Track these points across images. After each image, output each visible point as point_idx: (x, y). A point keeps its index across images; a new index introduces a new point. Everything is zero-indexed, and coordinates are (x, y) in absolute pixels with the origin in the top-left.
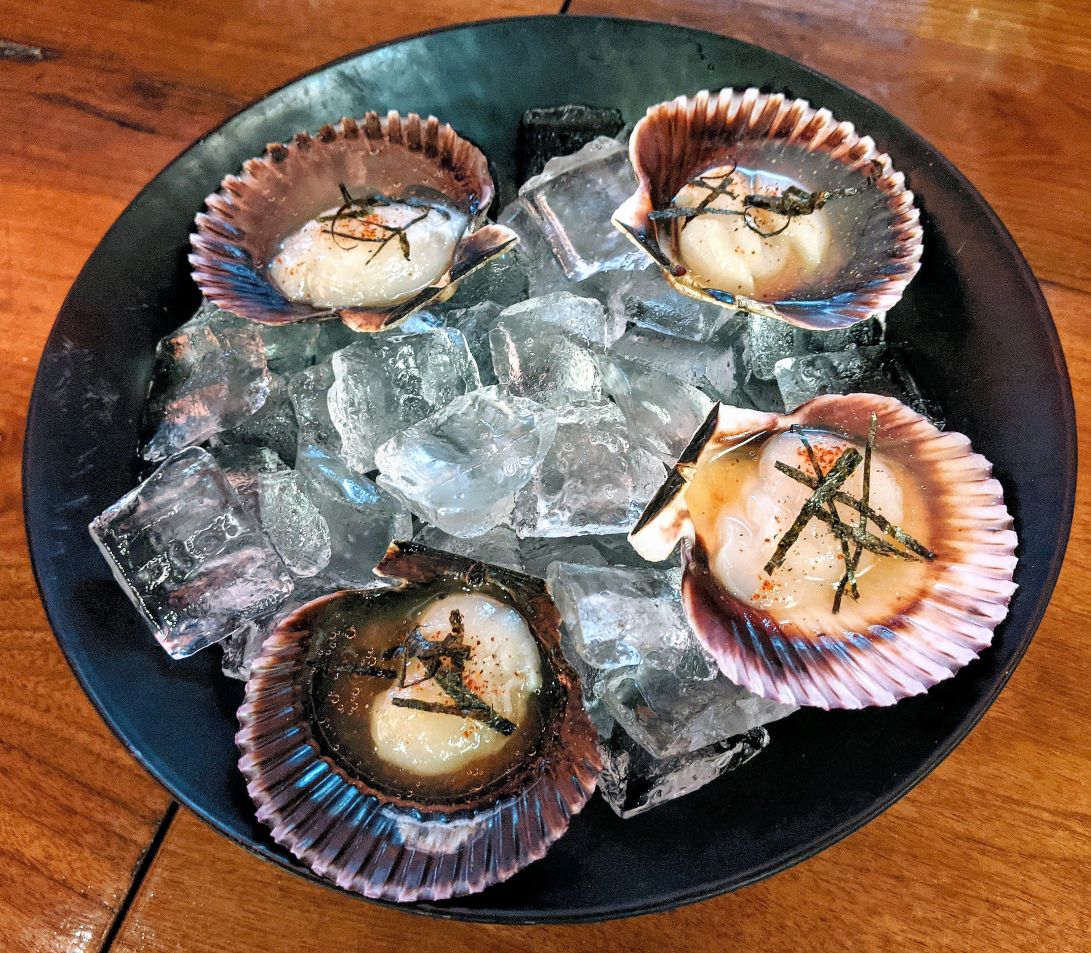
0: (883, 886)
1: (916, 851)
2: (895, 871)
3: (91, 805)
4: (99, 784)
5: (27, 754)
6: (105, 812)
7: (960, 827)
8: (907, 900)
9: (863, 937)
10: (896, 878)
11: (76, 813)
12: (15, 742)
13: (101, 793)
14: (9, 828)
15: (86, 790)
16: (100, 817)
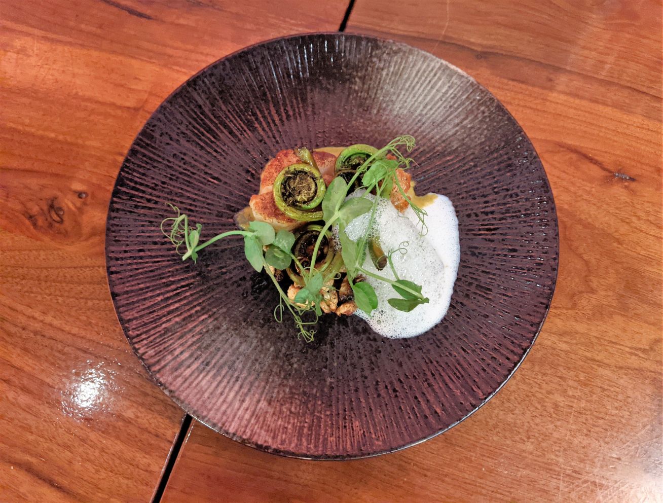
0: (554, 381)
1: (569, 365)
2: (559, 374)
7: (589, 355)
8: (565, 388)
9: (546, 404)
10: (561, 377)
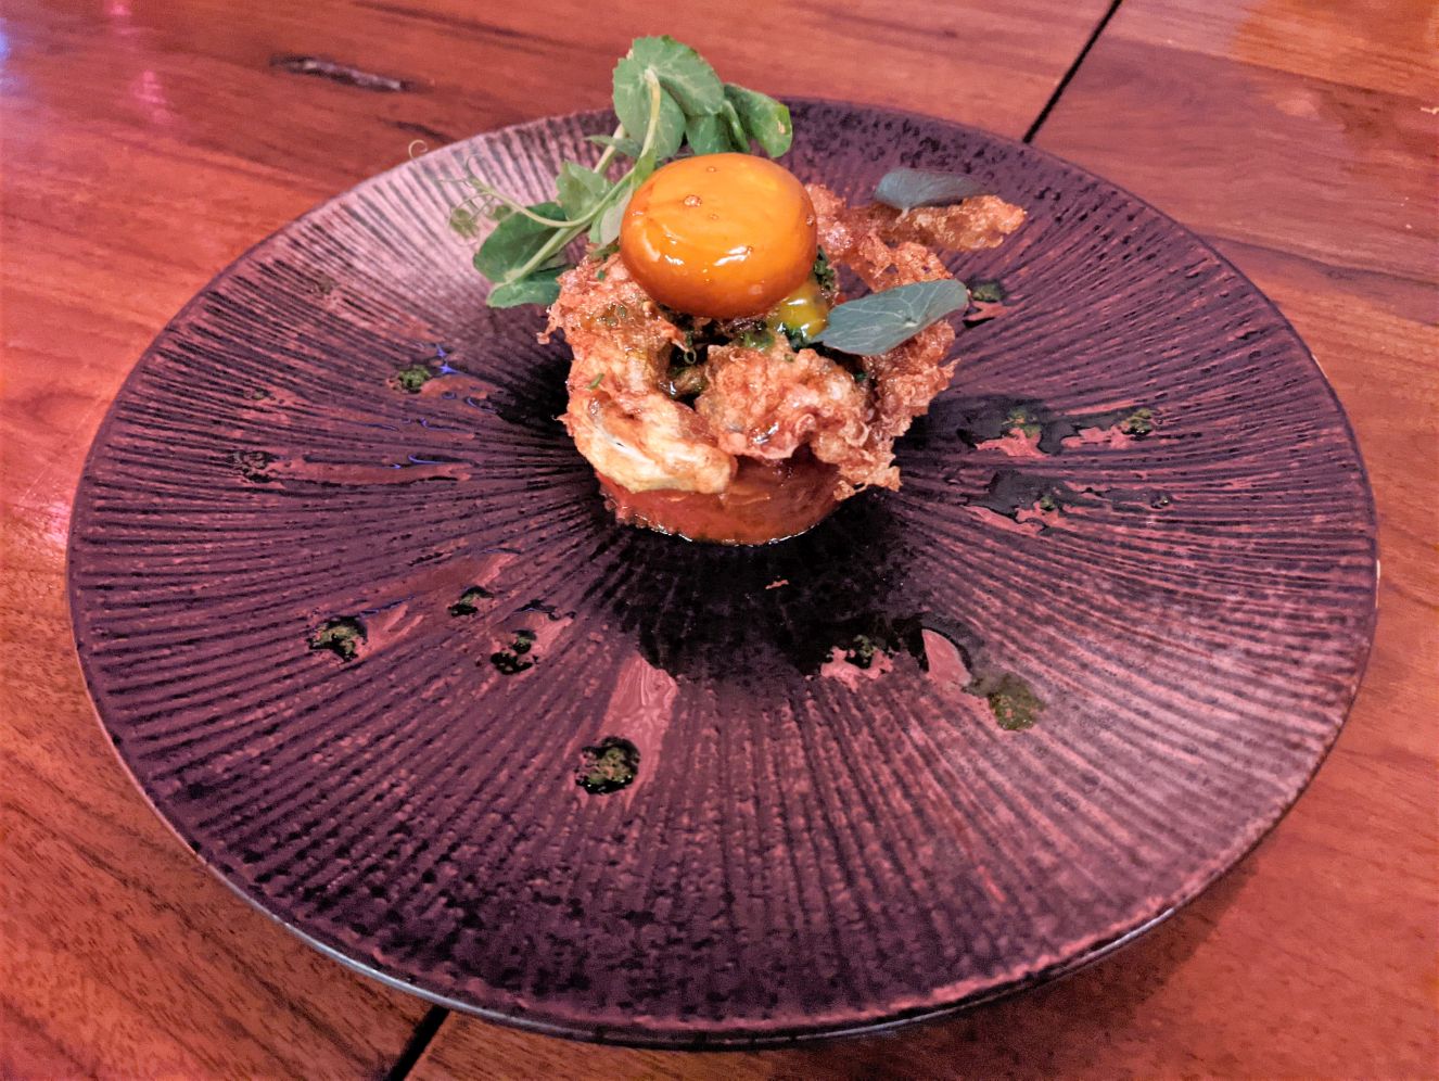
3: (275, 1024)
4: (292, 991)
5: (188, 921)
6: (296, 1039)
11: (246, 1034)
12: (171, 898)
13: (298, 1009)
14: (127, 1042)
15: (271, 997)
16: (286, 1050)
